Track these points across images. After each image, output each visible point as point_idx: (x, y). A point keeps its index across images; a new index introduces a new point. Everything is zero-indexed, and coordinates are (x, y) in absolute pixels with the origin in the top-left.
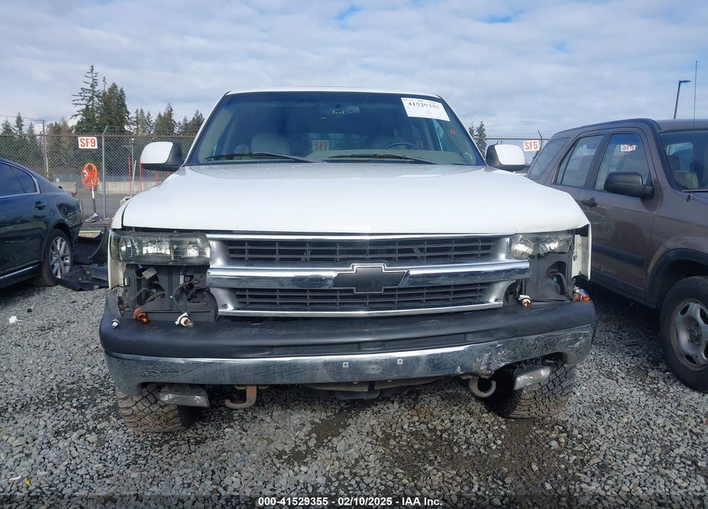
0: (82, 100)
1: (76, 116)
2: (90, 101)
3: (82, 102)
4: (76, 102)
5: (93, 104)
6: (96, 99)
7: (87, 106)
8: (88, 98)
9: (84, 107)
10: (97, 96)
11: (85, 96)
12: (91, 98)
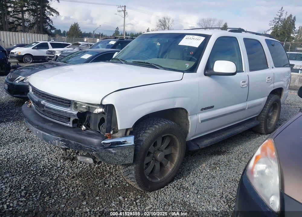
0: (274, 23)
1: (269, 30)
2: (277, 23)
3: (273, 24)
4: (271, 24)
5: (278, 25)
6: (280, 22)
7: (275, 26)
8: (276, 22)
9: (274, 26)
10: (281, 21)
11: (275, 21)
12: (278, 22)
